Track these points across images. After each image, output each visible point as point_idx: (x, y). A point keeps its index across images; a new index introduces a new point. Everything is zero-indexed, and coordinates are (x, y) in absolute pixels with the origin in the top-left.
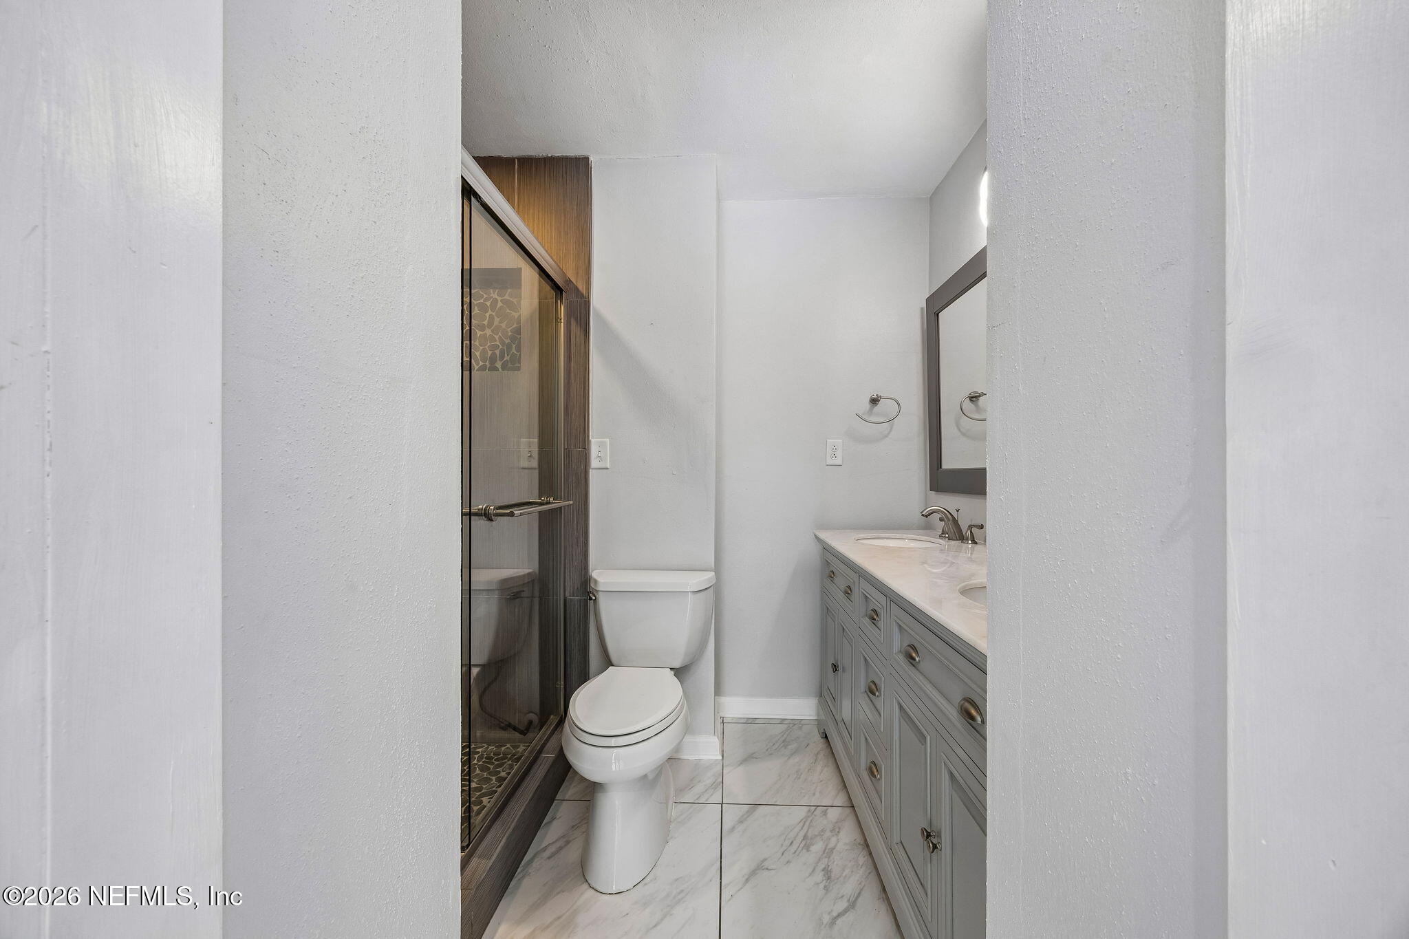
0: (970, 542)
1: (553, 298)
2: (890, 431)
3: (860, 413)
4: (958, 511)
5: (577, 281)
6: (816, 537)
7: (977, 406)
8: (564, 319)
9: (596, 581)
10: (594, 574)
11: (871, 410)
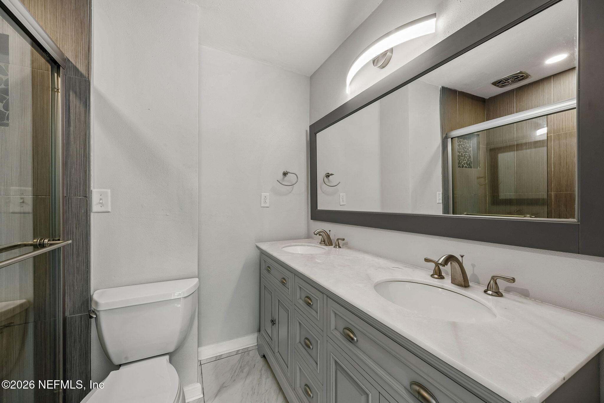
0: (338, 247)
1: (48, 71)
2: (292, 190)
3: (279, 180)
4: (330, 231)
5: (76, 63)
6: (257, 247)
7: (328, 180)
8: (62, 91)
9: (97, 303)
10: (96, 296)
11: (283, 178)
